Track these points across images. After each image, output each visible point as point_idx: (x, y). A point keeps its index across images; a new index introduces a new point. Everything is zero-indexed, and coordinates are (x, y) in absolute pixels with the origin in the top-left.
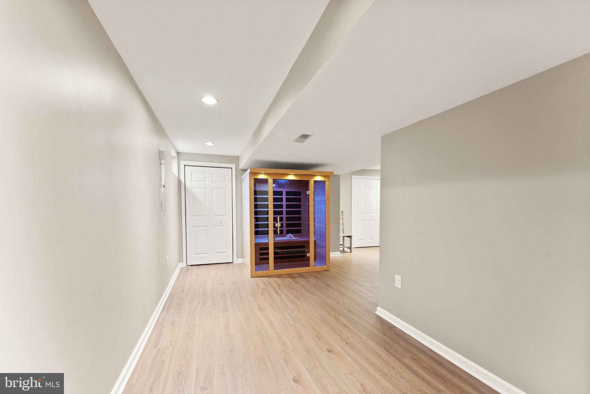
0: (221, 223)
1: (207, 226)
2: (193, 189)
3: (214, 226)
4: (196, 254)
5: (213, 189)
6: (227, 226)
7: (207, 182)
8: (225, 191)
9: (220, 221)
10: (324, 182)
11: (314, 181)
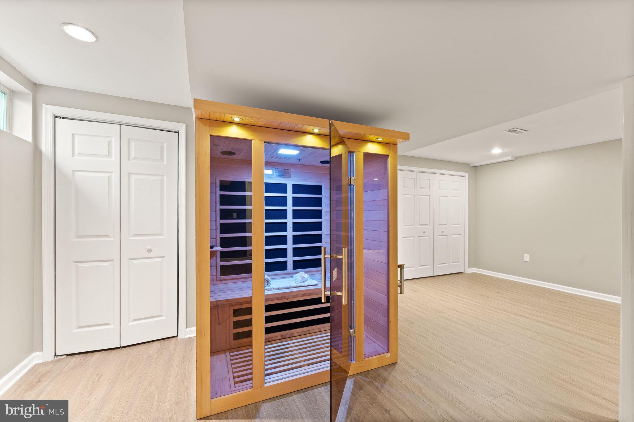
0: (150, 251)
1: (112, 260)
2: (76, 173)
3: (130, 259)
4: (80, 327)
5: (131, 175)
6: (163, 257)
7: (113, 159)
8: (162, 181)
9: (149, 247)
10: (385, 157)
11: (364, 153)
